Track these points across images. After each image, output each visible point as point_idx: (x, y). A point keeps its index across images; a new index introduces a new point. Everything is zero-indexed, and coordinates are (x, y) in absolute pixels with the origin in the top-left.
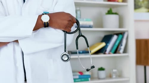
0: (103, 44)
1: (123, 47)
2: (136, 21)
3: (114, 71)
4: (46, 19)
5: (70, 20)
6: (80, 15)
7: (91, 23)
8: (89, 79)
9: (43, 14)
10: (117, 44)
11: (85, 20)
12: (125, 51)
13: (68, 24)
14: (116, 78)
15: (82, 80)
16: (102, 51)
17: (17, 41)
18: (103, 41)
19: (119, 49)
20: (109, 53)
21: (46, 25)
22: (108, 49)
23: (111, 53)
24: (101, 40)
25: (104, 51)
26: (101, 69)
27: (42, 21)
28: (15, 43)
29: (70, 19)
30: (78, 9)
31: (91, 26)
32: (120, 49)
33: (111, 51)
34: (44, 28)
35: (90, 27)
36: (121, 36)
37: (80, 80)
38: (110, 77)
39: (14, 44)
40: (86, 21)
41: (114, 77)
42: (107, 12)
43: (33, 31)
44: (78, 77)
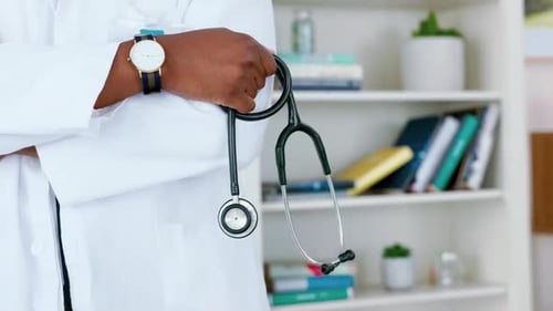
0: (404, 155)
1: (479, 167)
2: (531, 61)
3: (447, 257)
4: (149, 58)
5: (250, 65)
6: (313, 41)
7: (355, 72)
8: (350, 292)
9: (138, 39)
10: (457, 152)
11: (330, 58)
12: (488, 182)
13: (243, 77)
14: (453, 286)
15: (323, 294)
16: (396, 181)
17: (31, 152)
18: (401, 142)
19: (463, 174)
20: (426, 191)
21: (152, 85)
22: (423, 174)
23: (434, 187)
24: (394, 136)
25: (408, 179)
26: (396, 252)
27: (134, 67)
28: (24, 158)
29: (250, 57)
30: (303, 15)
31: (355, 85)
32: (470, 172)
33: (432, 180)
34: (142, 94)
35: (351, 86)
36: (471, 122)
37: (312, 296)
38: (432, 281)
39: (20, 162)
40: (336, 62)
41: (446, 281)
42: (416, 27)
43: (95, 108)
44: (303, 284)
